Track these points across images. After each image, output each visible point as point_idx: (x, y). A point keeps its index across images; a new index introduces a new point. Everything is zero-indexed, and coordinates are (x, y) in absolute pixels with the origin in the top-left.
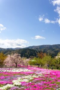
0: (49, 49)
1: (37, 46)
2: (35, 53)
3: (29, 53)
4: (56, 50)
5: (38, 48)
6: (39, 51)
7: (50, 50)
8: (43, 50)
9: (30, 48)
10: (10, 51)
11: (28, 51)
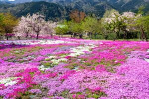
0: (86, 3)
2: (58, 11)
4: (99, 5)
6: (66, 7)
7: (87, 5)
8: (74, 5)
10: (5, 8)
11: (44, 7)
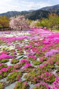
1: (51, 7)
3: (42, 15)
5: (51, 9)
9: (43, 10)
11: (41, 13)
